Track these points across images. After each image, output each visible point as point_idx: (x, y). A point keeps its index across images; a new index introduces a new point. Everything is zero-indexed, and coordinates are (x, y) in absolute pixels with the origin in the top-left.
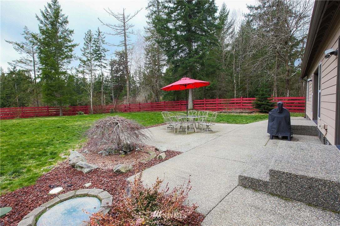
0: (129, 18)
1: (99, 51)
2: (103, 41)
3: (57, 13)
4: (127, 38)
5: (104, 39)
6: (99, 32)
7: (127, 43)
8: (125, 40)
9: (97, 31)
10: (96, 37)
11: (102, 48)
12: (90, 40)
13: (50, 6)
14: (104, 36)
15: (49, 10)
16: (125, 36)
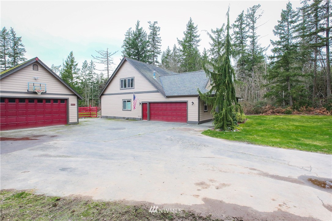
0: (110, 54)
1: (91, 73)
2: (94, 69)
3: (72, 61)
4: (109, 66)
5: (95, 67)
6: (92, 63)
7: (109, 69)
8: (108, 67)
9: (91, 62)
10: (90, 66)
11: (93, 72)
12: (86, 67)
13: (69, 58)
14: (94, 65)
15: (68, 59)
16: (108, 65)
